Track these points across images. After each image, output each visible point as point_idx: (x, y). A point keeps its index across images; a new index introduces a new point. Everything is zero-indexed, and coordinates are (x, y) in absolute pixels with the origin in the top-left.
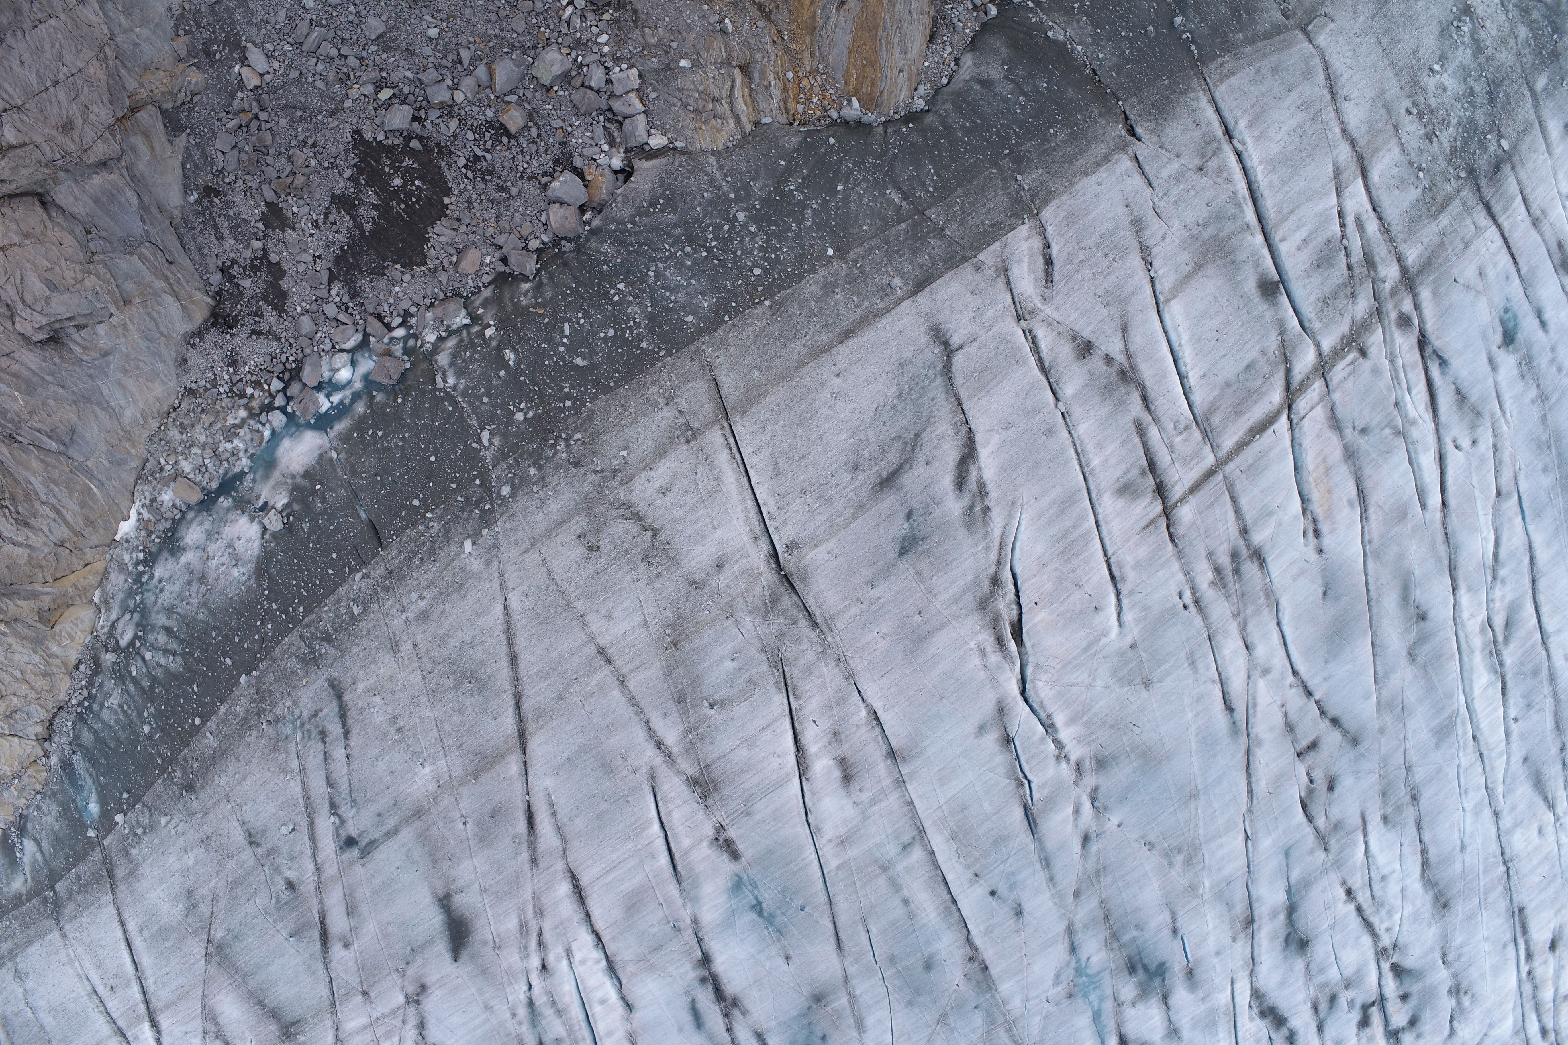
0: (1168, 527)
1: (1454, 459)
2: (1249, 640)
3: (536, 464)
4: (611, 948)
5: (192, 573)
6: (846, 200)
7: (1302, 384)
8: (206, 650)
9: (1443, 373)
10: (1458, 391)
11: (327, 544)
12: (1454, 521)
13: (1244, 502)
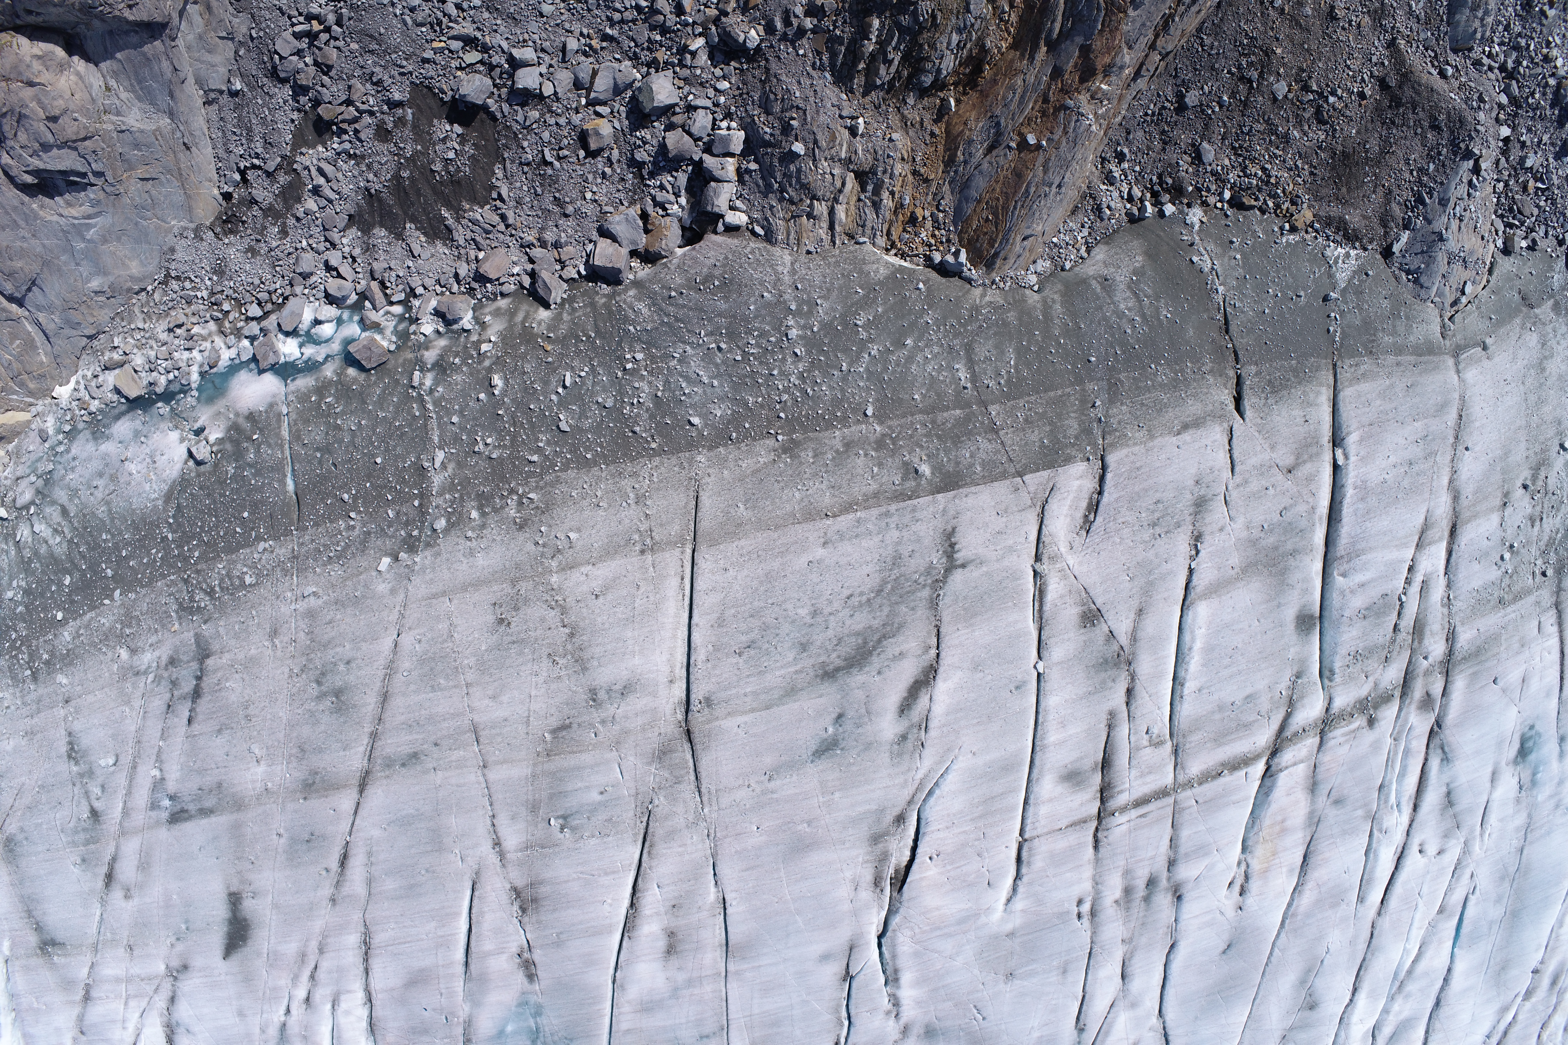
0: (1097, 829)
1: (1413, 860)
2: (1129, 970)
3: (480, 508)
4: (378, 1012)
5: (107, 465)
6: (910, 359)
7: (1296, 734)
8: (94, 549)
9: (1441, 771)
10: (1449, 794)
11: (244, 499)
12: (1385, 922)
13: (1185, 833)
